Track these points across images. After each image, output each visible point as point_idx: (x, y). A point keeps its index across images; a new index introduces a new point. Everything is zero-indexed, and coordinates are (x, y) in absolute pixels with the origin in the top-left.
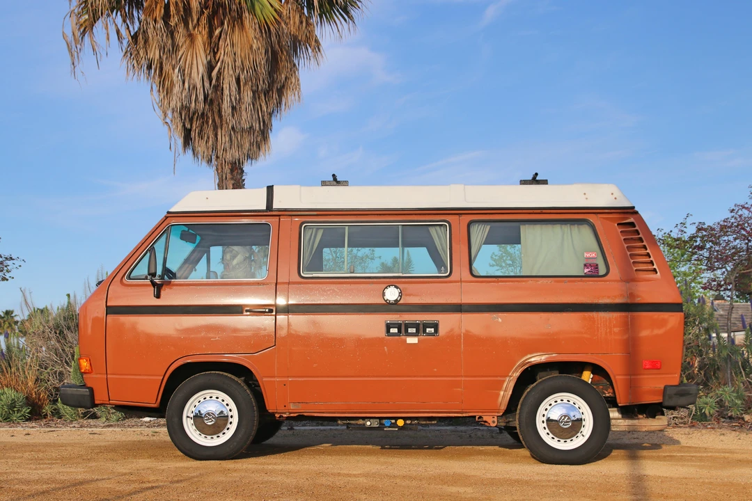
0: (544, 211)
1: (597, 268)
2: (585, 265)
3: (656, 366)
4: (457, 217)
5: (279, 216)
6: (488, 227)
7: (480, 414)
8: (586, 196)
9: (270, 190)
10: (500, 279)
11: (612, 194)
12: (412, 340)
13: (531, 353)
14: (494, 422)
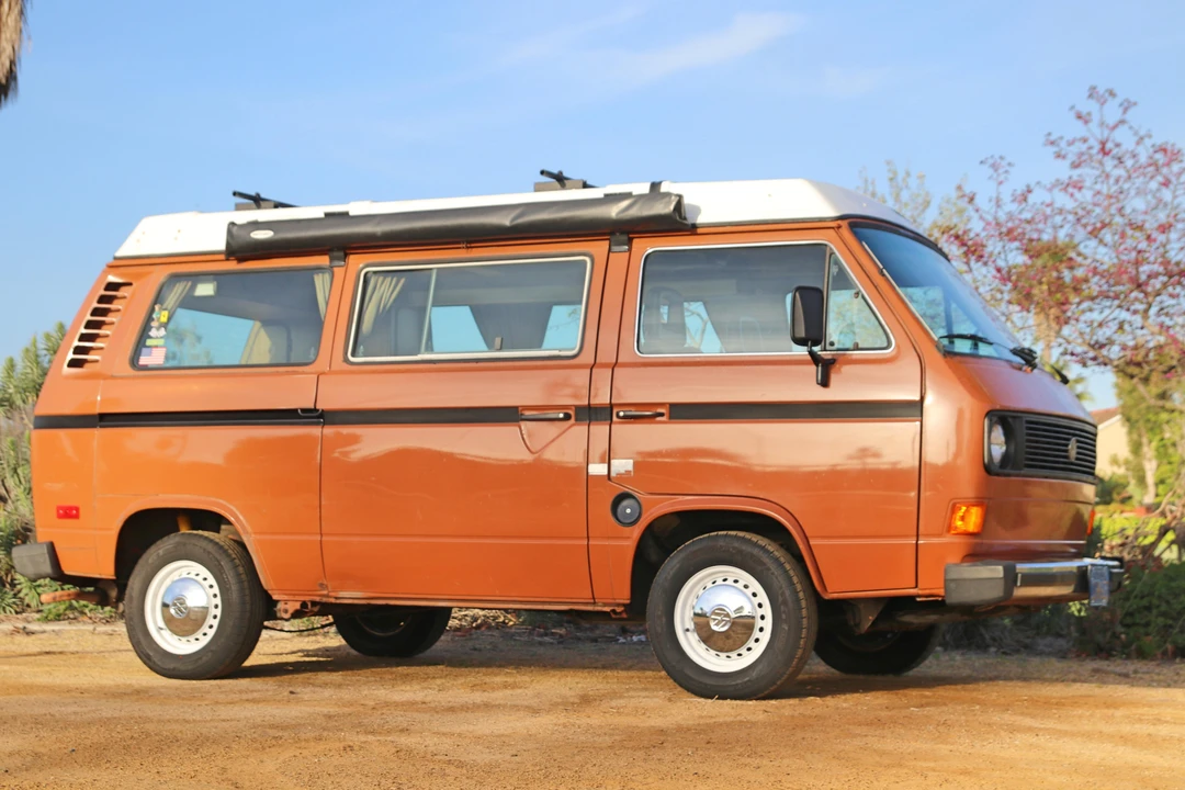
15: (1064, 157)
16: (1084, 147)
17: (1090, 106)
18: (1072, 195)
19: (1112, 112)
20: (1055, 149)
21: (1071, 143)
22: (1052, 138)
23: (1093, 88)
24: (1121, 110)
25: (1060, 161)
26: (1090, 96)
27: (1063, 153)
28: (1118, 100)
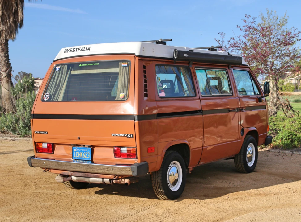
15: (242, 30)
16: (246, 28)
17: (246, 19)
18: (245, 38)
19: (251, 20)
20: (239, 28)
21: (243, 27)
22: (238, 26)
23: (246, 15)
24: (253, 19)
25: (241, 31)
26: (246, 17)
27: (241, 29)
28: (252, 17)
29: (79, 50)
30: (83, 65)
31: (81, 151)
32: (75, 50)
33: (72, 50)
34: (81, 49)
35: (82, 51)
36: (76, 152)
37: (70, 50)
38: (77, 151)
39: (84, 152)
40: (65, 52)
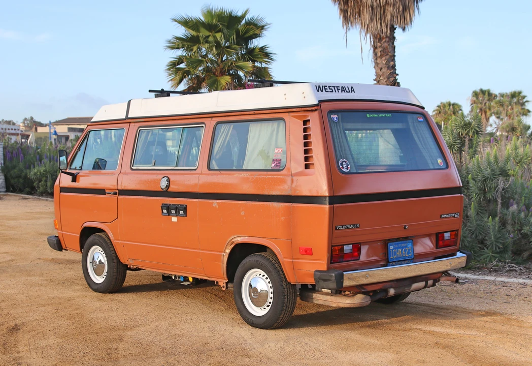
0: (256, 112)
1: (280, 163)
2: (273, 160)
3: (308, 252)
4: (210, 119)
5: (130, 123)
6: (232, 126)
7: (218, 280)
8: (285, 97)
9: (129, 103)
10: (222, 172)
11: (303, 93)
12: (174, 219)
13: (234, 235)
14: (224, 287)
29: (338, 90)
30: (372, 115)
31: (399, 248)
32: (333, 88)
33: (328, 88)
34: (340, 88)
35: (343, 92)
36: (392, 250)
37: (325, 89)
38: (394, 248)
39: (402, 248)
40: (318, 91)
